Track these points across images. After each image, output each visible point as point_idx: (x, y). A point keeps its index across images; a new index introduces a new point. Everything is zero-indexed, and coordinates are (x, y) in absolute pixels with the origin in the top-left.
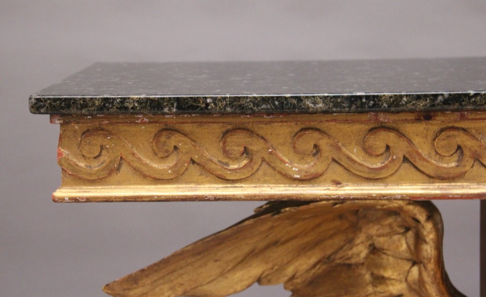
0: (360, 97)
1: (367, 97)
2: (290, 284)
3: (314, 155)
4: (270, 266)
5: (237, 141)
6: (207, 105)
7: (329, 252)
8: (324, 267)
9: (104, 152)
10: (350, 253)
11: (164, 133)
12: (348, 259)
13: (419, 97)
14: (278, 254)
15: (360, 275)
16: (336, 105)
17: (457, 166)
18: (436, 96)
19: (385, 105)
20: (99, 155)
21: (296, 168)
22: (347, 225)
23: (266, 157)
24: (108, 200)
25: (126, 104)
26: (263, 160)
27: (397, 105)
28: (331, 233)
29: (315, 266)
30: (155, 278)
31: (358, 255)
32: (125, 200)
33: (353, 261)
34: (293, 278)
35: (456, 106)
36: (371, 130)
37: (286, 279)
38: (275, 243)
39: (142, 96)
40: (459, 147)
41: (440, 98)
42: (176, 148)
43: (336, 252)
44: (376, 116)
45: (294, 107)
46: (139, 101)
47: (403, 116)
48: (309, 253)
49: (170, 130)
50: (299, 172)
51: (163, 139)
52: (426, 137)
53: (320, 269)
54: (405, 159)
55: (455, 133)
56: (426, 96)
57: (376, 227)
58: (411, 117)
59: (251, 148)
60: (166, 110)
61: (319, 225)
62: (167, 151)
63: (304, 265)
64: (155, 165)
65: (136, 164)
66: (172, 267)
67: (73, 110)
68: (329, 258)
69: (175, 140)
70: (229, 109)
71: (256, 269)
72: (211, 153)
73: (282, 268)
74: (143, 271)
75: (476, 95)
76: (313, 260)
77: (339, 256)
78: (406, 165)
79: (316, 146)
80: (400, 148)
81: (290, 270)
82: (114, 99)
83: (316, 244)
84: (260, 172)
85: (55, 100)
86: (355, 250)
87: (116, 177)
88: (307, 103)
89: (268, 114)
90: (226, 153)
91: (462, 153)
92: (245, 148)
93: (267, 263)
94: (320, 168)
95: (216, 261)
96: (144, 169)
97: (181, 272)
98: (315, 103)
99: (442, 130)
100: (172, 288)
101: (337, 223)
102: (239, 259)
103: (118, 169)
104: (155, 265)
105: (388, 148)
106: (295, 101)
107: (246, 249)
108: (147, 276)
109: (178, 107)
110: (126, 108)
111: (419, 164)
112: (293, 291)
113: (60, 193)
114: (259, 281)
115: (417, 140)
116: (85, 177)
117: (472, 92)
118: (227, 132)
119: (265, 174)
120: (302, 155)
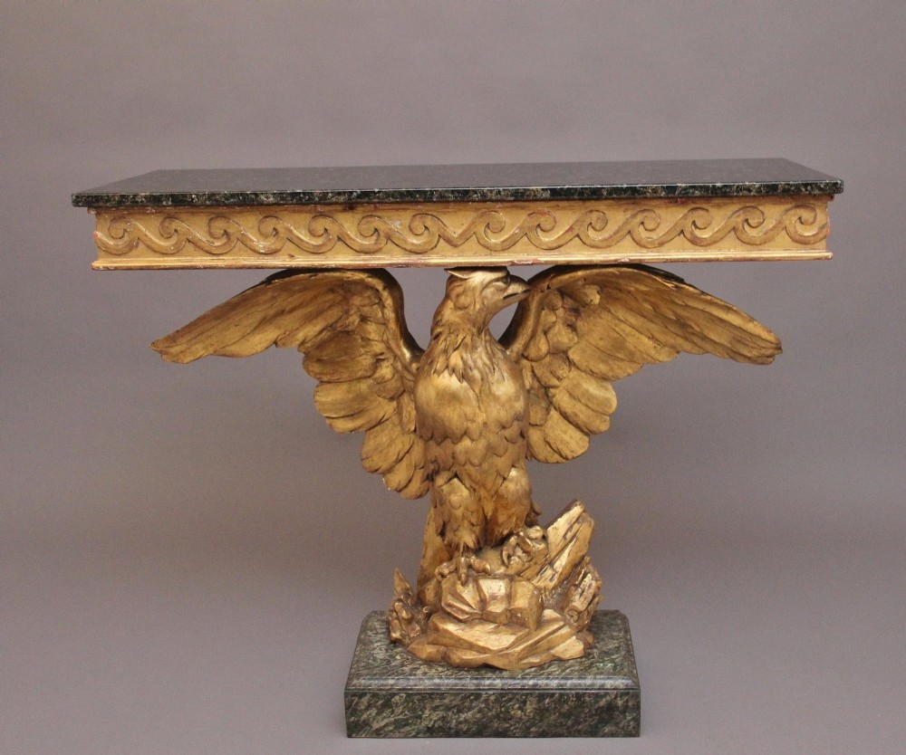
0: (299, 193)
1: (304, 193)
2: (302, 347)
3: (275, 236)
4: (283, 331)
5: (219, 225)
6: (193, 199)
7: (331, 321)
8: (329, 334)
9: (126, 234)
10: (347, 322)
11: (167, 220)
12: (346, 327)
13: (339, 194)
14: (289, 321)
15: (355, 339)
16: (283, 199)
17: (375, 244)
18: (351, 193)
19: (317, 199)
20: (123, 237)
21: (261, 245)
22: (340, 298)
23: (240, 237)
24: (129, 269)
25: (137, 199)
26: (238, 239)
27: (325, 199)
28: (328, 305)
29: (321, 332)
30: (189, 338)
31: (353, 323)
32: (141, 268)
33: (350, 328)
34: (303, 343)
35: (366, 200)
36: (313, 217)
37: (298, 343)
38: (282, 313)
39: (148, 194)
40: (376, 230)
41: (355, 194)
42: (176, 231)
43: (336, 322)
44: (315, 207)
45: (253, 200)
46: (145, 197)
47: (334, 207)
48: (314, 322)
49: (171, 217)
50: (264, 248)
51: (167, 224)
52: (353, 222)
53: (325, 335)
54: (339, 239)
55: (372, 219)
56: (345, 193)
57: (359, 299)
58: (340, 208)
59: (228, 230)
60: (164, 203)
61: (315, 297)
62: (170, 233)
63: (311, 331)
64: (162, 244)
65: (148, 243)
66: (199, 330)
67: (101, 204)
68: (331, 326)
69: (175, 225)
70: (208, 202)
71: (271, 334)
72: (200, 234)
73: (292, 333)
74: (178, 331)
75: (379, 192)
76: (318, 328)
77: (339, 325)
78: (340, 243)
79: (275, 229)
80: (334, 230)
81: (300, 336)
82: (128, 196)
83: (319, 314)
84: (237, 249)
85: (88, 197)
86: (351, 319)
87: (134, 252)
88: (262, 197)
89: (239, 206)
90: (211, 235)
91: (379, 234)
92: (225, 231)
93: (279, 329)
94: (278, 245)
95: (236, 326)
96: (154, 246)
97: (209, 333)
98: (267, 198)
99: (364, 218)
100: (204, 348)
101: (331, 296)
102: (255, 325)
103: (137, 246)
104: (186, 327)
105: (326, 230)
106: (253, 196)
107: (259, 317)
108: (182, 336)
109: (172, 201)
110: (137, 202)
111: (348, 242)
112: (304, 353)
113: (96, 264)
114: (275, 343)
115: (346, 225)
116: (114, 252)
117: (377, 190)
118: (212, 219)
119: (240, 250)
120: (265, 236)
